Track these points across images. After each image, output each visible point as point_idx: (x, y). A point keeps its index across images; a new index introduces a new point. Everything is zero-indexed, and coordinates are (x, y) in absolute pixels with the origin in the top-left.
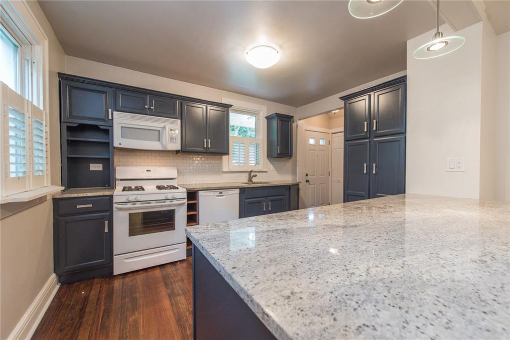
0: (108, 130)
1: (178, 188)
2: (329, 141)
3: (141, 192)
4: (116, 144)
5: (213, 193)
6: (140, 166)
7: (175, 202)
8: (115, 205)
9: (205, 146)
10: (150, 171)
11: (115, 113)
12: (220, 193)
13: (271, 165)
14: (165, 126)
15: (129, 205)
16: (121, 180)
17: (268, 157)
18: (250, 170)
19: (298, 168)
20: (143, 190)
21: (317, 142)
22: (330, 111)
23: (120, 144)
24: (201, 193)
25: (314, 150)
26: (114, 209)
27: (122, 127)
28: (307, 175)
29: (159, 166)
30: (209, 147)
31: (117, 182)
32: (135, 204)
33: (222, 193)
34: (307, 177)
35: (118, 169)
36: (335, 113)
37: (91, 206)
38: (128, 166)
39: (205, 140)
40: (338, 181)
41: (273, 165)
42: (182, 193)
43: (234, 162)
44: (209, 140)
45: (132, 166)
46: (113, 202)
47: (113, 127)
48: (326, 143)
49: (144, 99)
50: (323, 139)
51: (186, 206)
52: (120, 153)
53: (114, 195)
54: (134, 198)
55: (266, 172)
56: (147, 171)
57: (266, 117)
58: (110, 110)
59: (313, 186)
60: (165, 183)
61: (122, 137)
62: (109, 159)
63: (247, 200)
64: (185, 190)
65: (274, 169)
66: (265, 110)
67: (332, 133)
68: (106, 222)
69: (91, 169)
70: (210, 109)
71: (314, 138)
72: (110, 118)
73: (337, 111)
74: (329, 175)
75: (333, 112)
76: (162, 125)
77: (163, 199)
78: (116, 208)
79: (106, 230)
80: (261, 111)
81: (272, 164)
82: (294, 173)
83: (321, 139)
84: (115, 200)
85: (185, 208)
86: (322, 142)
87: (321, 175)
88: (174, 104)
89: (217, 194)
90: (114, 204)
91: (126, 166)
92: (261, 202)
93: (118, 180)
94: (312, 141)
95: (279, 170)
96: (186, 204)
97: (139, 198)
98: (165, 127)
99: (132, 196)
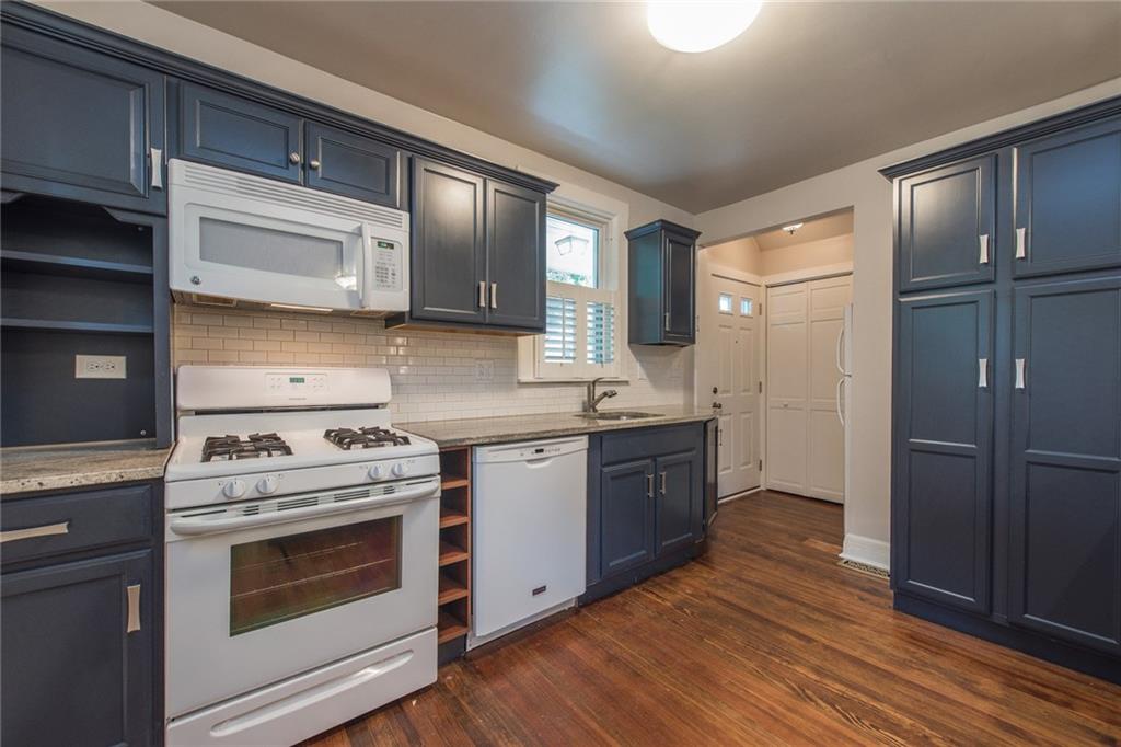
0: (149, 230)
1: (406, 441)
2: (760, 305)
3: (278, 459)
4: (179, 282)
5: (518, 452)
6: (268, 363)
7: (403, 491)
8: (173, 521)
9: (482, 304)
10: (302, 380)
11: (176, 165)
12: (537, 451)
13: (638, 366)
14: (360, 229)
15: (232, 517)
16: (199, 413)
17: (630, 342)
18: (592, 380)
19: (696, 372)
20: (287, 451)
21: (736, 306)
22: (779, 227)
23: (196, 281)
24: (482, 455)
25: (729, 327)
26: (169, 536)
27: (202, 219)
28: (715, 391)
29: (332, 365)
30: (494, 305)
31: (182, 420)
32: (255, 511)
33: (542, 451)
34: (715, 396)
35: (185, 373)
36: (792, 232)
37: (62, 529)
38: (224, 363)
39: (483, 284)
40: (786, 406)
41: (642, 366)
42: (421, 458)
43: (548, 354)
44: (494, 286)
45: (239, 363)
46: (163, 508)
47: (165, 217)
48: (753, 311)
49: (287, 130)
50: (748, 300)
51: (438, 501)
52: (197, 320)
53: (168, 477)
54: (252, 486)
55: (627, 383)
56: (292, 380)
57: (627, 234)
58: (156, 154)
59: (728, 418)
60: (355, 422)
61: (202, 258)
62: (151, 336)
63: (606, 469)
64: (434, 447)
65: (645, 377)
66: (623, 214)
67: (767, 287)
68: (134, 591)
69: (78, 375)
70: (496, 191)
71: (729, 296)
72: (156, 181)
73: (798, 226)
74: (760, 391)
75: (786, 229)
76: (351, 226)
77: (362, 482)
78: (177, 531)
79: (134, 624)
80: (614, 215)
81: (641, 361)
82: (689, 386)
83: (744, 299)
84: (174, 497)
85: (434, 507)
86: (746, 308)
87: (745, 391)
88: (388, 161)
89: (529, 454)
90: (168, 516)
91: (217, 363)
92: (643, 472)
93: (187, 412)
94: (724, 305)
95: (656, 380)
96: (439, 494)
97: (274, 485)
98: (359, 233)
99: (244, 476)
